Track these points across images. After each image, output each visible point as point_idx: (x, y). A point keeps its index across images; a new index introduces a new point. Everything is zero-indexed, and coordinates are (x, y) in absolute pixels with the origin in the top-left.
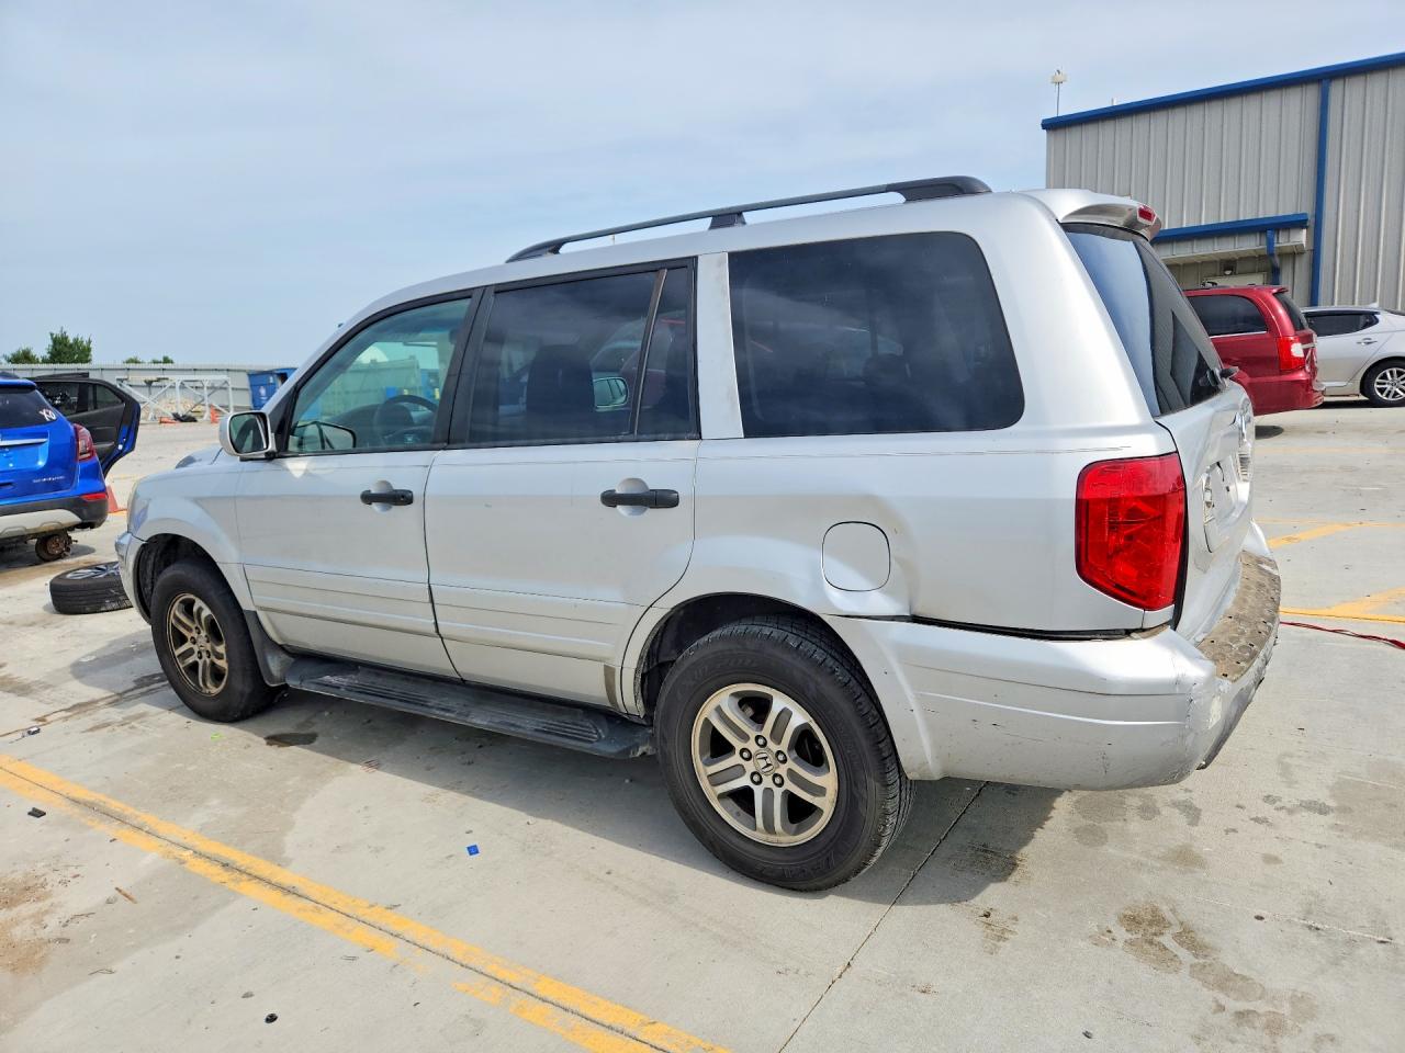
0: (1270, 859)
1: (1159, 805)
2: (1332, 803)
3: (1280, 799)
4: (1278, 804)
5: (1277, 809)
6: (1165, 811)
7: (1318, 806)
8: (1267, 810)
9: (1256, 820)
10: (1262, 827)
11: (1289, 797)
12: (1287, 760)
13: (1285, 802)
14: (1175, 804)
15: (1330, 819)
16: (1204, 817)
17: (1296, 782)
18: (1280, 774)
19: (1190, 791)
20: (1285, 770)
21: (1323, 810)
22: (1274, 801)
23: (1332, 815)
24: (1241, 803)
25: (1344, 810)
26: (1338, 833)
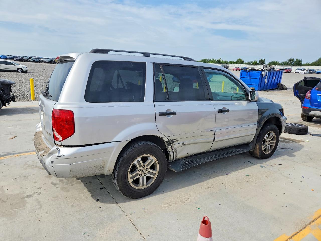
0: (35, 182)
1: (60, 182)
2: (26, 199)
3: (38, 195)
4: (38, 193)
5: (37, 192)
6: (59, 182)
7: (29, 196)
8: (39, 191)
9: (41, 188)
10: (39, 187)
11: (36, 196)
12: (39, 206)
13: (36, 194)
14: (58, 184)
15: (25, 195)
16: (51, 184)
17: (35, 201)
18: (40, 201)
19: (57, 188)
20: (39, 203)
21: (28, 196)
22: (39, 193)
23: (25, 196)
24: (45, 190)
25: (23, 198)
26: (24, 192)
